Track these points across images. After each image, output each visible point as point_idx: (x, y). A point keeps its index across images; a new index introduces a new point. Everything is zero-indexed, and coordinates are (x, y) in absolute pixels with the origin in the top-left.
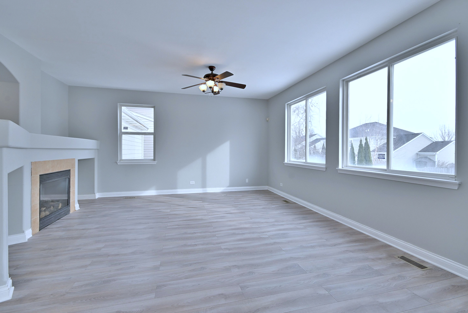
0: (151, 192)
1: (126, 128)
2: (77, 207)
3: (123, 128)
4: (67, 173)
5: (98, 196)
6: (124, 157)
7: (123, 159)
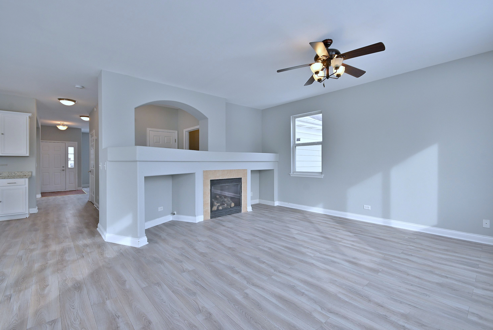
0: (318, 210)
1: (299, 140)
2: (250, 209)
3: (296, 140)
4: (238, 181)
5: (277, 203)
6: (298, 169)
7: (297, 171)
